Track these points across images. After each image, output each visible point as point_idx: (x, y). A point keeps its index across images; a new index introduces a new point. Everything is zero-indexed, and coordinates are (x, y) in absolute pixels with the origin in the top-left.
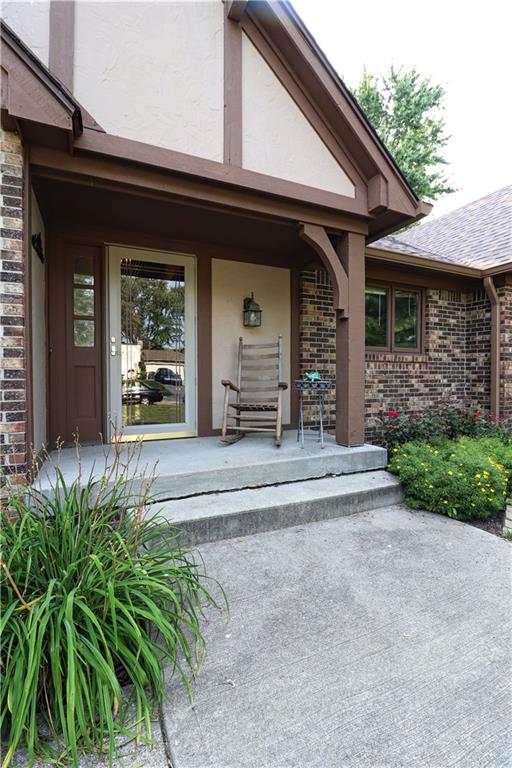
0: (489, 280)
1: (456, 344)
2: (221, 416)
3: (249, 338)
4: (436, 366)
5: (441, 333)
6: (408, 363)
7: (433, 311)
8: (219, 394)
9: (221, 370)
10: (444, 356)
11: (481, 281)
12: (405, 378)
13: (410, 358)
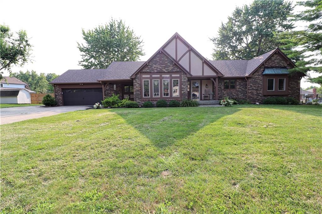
0: (246, 78)
1: (243, 88)
2: (203, 99)
3: (206, 89)
4: (238, 91)
5: (239, 86)
6: (232, 91)
7: (237, 83)
8: (203, 96)
9: (203, 93)
10: (240, 90)
11: (245, 78)
12: (232, 93)
13: (232, 90)
